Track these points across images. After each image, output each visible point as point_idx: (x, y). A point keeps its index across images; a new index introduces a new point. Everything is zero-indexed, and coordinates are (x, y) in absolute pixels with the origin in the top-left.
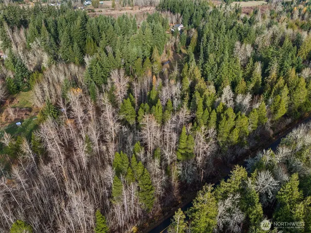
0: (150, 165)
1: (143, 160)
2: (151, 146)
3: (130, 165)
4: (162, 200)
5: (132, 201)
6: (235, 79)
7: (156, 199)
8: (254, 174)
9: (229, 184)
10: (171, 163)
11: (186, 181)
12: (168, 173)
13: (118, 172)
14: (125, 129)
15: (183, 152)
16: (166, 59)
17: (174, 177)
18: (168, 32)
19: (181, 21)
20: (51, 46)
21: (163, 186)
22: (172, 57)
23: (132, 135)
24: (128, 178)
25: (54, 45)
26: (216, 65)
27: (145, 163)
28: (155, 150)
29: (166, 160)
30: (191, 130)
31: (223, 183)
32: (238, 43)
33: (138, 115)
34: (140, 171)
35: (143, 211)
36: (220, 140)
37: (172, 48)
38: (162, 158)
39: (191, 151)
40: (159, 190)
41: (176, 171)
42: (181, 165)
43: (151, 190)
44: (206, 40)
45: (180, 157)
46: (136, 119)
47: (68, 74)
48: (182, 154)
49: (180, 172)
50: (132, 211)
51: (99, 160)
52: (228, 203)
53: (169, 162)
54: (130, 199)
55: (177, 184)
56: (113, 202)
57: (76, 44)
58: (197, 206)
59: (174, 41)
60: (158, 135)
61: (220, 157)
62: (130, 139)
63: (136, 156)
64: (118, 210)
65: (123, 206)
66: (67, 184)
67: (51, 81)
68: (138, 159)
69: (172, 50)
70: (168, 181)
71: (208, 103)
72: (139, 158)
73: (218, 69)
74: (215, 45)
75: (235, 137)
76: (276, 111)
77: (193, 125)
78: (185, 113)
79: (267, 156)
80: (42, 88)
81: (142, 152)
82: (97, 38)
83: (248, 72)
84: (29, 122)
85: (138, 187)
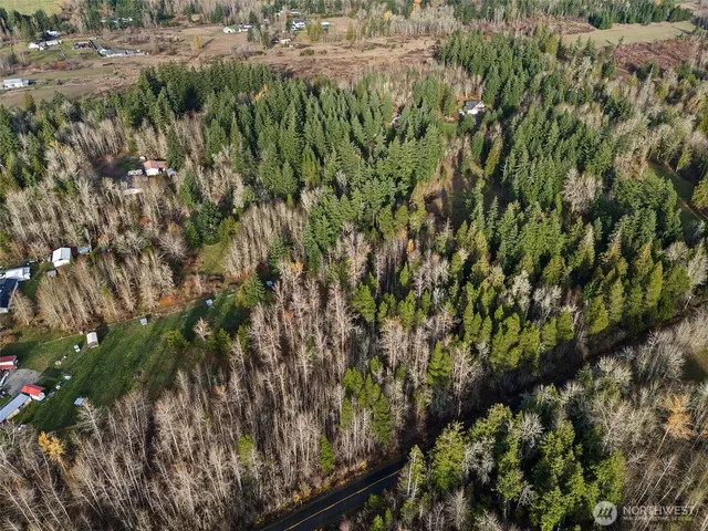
0: (390, 388)
1: (380, 382)
2: (392, 360)
3: (364, 386)
4: (401, 434)
5: (364, 432)
6: (547, 251)
7: (393, 432)
8: (519, 415)
9: (484, 425)
10: (419, 387)
11: (437, 413)
12: (412, 400)
13: (349, 393)
14: (359, 330)
15: (436, 374)
16: (437, 187)
17: (420, 406)
18: (452, 119)
19: (481, 91)
20: (246, 161)
21: (403, 417)
22: (451, 183)
23: (368, 342)
24: (361, 402)
25: (251, 159)
26: (516, 227)
27: (383, 386)
28: (398, 367)
29: (412, 382)
30: (450, 344)
31: (478, 423)
32: (573, 172)
33: (379, 311)
34: (376, 395)
35: (376, 445)
36: (493, 360)
37: (454, 161)
38: (408, 379)
39: (446, 375)
40: (398, 421)
41: (424, 398)
42: (431, 391)
43: (388, 420)
44: (513, 161)
45: (431, 381)
46: (376, 315)
47: (277, 224)
48: (434, 377)
49: (428, 400)
50: (363, 443)
51: (322, 371)
52: (478, 447)
53: (416, 385)
54: (361, 428)
55: (423, 416)
56: (341, 429)
57: (286, 165)
58: (439, 446)
59: (459, 147)
60: (404, 346)
61: (492, 384)
62: (365, 347)
63: (372, 376)
64: (345, 439)
65: (352, 435)
66: (285, 399)
67: (252, 235)
68: (375, 381)
69: (454, 166)
70: (412, 410)
71: (486, 300)
72: (376, 378)
73: (519, 234)
74: (529, 174)
75: (513, 359)
76: (591, 323)
77: (453, 338)
78: (446, 317)
79: (545, 394)
80: (240, 248)
81: (381, 371)
82: (322, 148)
83: (573, 239)
84: (222, 301)
85: (373, 414)
